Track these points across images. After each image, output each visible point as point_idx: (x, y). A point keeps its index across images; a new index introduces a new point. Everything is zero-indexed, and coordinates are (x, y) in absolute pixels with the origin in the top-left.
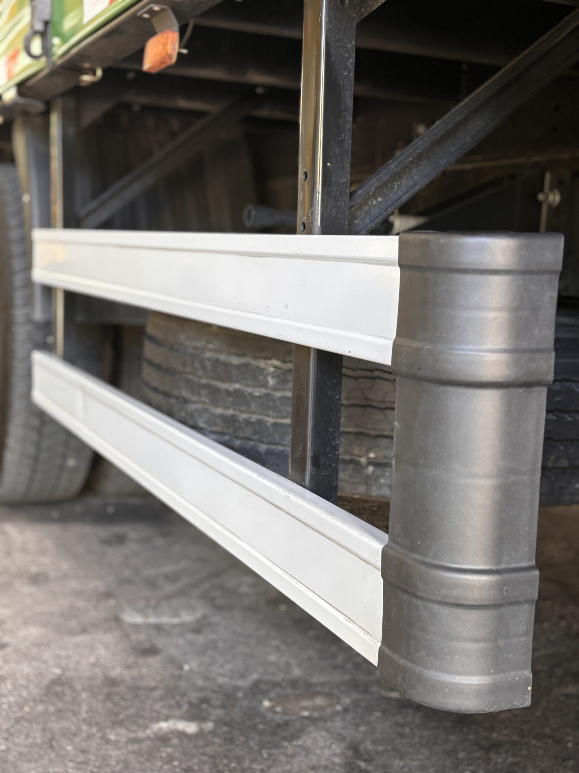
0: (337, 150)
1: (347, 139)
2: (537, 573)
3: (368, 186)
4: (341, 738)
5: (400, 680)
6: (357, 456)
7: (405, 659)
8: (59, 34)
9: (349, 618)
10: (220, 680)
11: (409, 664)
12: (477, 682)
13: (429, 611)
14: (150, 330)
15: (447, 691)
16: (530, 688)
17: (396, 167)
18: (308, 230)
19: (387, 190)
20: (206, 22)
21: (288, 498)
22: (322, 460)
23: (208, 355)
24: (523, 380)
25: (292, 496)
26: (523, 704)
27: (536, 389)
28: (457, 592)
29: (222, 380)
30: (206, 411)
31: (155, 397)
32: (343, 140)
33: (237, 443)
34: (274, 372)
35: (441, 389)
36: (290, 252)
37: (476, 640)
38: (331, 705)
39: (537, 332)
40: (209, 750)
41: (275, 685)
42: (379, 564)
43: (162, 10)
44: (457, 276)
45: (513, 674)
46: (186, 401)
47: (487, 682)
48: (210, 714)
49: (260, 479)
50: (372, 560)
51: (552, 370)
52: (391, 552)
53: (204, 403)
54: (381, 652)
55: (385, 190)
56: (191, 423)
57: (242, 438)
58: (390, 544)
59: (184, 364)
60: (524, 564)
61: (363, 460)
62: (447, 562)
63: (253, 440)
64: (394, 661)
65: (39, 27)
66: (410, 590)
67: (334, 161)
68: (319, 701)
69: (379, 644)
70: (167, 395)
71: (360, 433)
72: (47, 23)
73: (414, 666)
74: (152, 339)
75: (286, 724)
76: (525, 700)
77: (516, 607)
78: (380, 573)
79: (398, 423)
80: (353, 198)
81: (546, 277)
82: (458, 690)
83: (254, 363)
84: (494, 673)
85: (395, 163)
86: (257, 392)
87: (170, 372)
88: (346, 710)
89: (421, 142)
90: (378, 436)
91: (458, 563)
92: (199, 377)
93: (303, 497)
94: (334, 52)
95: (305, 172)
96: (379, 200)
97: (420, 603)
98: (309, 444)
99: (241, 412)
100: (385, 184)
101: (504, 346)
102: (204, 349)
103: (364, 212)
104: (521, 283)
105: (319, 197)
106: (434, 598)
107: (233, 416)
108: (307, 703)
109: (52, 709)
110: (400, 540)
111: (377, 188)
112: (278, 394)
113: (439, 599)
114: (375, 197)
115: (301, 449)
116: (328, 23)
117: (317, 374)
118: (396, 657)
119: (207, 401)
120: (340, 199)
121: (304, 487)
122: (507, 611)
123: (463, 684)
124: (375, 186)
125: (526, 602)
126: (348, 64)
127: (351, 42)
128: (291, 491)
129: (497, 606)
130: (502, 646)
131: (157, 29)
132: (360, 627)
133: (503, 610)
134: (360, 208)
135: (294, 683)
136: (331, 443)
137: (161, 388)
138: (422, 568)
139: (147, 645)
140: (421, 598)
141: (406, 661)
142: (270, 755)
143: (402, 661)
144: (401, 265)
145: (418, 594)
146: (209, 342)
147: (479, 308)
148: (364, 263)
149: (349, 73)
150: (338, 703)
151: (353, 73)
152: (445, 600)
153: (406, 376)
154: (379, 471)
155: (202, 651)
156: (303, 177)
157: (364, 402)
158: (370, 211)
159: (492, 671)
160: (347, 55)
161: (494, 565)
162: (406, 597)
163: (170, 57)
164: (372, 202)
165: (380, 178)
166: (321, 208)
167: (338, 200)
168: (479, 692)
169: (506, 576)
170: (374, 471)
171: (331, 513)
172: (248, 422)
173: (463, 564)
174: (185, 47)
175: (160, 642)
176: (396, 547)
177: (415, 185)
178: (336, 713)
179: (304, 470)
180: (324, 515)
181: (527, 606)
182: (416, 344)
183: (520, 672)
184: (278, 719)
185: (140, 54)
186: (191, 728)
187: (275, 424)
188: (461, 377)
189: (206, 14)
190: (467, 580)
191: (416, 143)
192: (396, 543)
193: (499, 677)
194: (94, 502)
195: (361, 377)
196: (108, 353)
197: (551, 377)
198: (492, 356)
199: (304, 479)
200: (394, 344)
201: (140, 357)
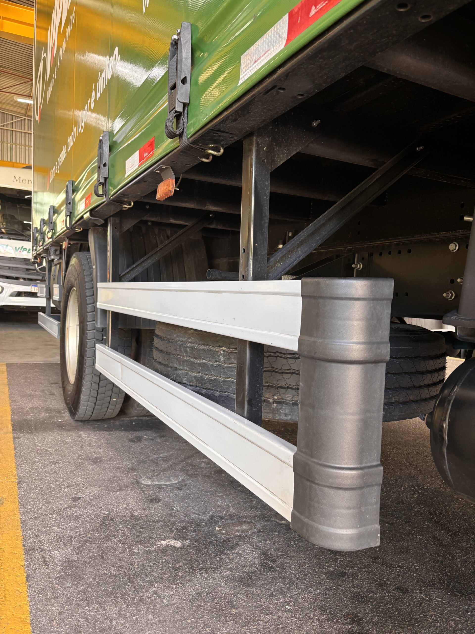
0: (261, 237)
1: (266, 231)
2: (382, 468)
3: (276, 256)
4: (257, 548)
5: (305, 530)
6: (267, 398)
7: (308, 519)
8: (111, 185)
9: (272, 493)
10: (193, 516)
11: (311, 521)
12: (350, 533)
13: (322, 492)
14: (157, 332)
15: (333, 538)
16: (379, 535)
17: (290, 246)
18: (245, 278)
19: (286, 259)
20: (188, 176)
21: (236, 423)
22: (254, 402)
23: (188, 345)
24: (374, 359)
25: (237, 423)
26: (375, 545)
27: (380, 364)
28: (338, 481)
29: (195, 358)
30: (187, 374)
31: (159, 367)
32: (264, 232)
33: (204, 391)
34: (223, 354)
35: (328, 364)
36: (237, 290)
37: (349, 508)
38: (251, 529)
39: (380, 332)
40: (188, 557)
41: (222, 518)
42: (292, 463)
43: (166, 168)
44: (336, 301)
45: (369, 527)
46: (176, 369)
47: (356, 532)
48: (188, 535)
49: (219, 413)
50: (286, 461)
51: (389, 354)
52: (299, 457)
53: (187, 370)
54: (293, 514)
55: (284, 259)
56: (179, 381)
57: (206, 389)
58: (298, 452)
59: (175, 350)
60: (375, 463)
61: (271, 400)
62: (333, 463)
63: (213, 390)
64: (302, 520)
65: (102, 181)
66: (311, 480)
67: (259, 243)
68: (245, 527)
69: (292, 509)
70: (166, 366)
71: (269, 386)
72: (106, 179)
73: (313, 523)
74: (158, 337)
75: (228, 540)
76: (377, 542)
77: (371, 488)
78: (292, 469)
79: (302, 383)
80: (269, 262)
81: (385, 302)
82: (340, 537)
83: (213, 349)
84: (359, 527)
85: (290, 245)
86: (215, 364)
87: (168, 354)
88: (259, 531)
89: (303, 234)
90: (278, 387)
91: (339, 464)
92: (183, 356)
93: (243, 423)
94: (259, 187)
95: (244, 249)
96: (282, 264)
97: (317, 486)
98: (246, 393)
99: (206, 375)
100: (284, 256)
101: (363, 341)
102: (186, 342)
103: (274, 270)
104: (372, 305)
105: (251, 261)
106: (325, 484)
107: (201, 377)
108: (239, 528)
109: (103, 535)
110: (304, 450)
111: (280, 258)
112: (226, 365)
113: (328, 485)
114: (279, 262)
115: (242, 396)
116: (255, 172)
117: (251, 355)
118: (302, 517)
119: (188, 369)
120: (262, 263)
121: (243, 417)
122: (366, 490)
123: (342, 534)
124: (280, 256)
125: (376, 485)
126: (266, 193)
127: (268, 181)
128: (237, 419)
129: (361, 488)
130: (363, 511)
131: (164, 179)
132: (279, 498)
133: (364, 490)
134: (272, 268)
135: (231, 517)
136: (258, 393)
137: (163, 362)
138: (318, 467)
139: (154, 497)
140: (318, 484)
141: (309, 520)
142: (221, 559)
143: (306, 520)
144: (302, 296)
145: (316, 482)
146: (190, 338)
147: (349, 319)
148: (280, 295)
149: (267, 197)
150: (255, 528)
151: (269, 197)
152: (332, 485)
153: (306, 357)
154: (279, 406)
155: (183, 500)
156: (243, 251)
157: (271, 369)
158: (277, 270)
159: (358, 526)
160: (265, 188)
161: (359, 465)
162: (308, 483)
163: (171, 192)
164: (278, 265)
165: (283, 252)
166: (253, 267)
167: (261, 263)
168: (351, 538)
169: (366, 470)
170: (277, 406)
171: (261, 433)
172: (209, 380)
173: (342, 464)
174: (177, 188)
175: (161, 495)
176: (302, 454)
177: (300, 256)
178: (255, 533)
179: (243, 408)
180: (257, 434)
181: (376, 487)
182: (313, 339)
183: (373, 526)
184: (224, 537)
185: (155, 192)
186: (178, 544)
187: (223, 381)
188: (339, 358)
189: (188, 172)
190: (344, 474)
191: (300, 235)
192: (302, 452)
193: (362, 529)
194: (126, 419)
195: (269, 356)
196: (134, 344)
197: (388, 358)
198: (357, 346)
199: (244, 413)
200: (299, 339)
201: (151, 345)
